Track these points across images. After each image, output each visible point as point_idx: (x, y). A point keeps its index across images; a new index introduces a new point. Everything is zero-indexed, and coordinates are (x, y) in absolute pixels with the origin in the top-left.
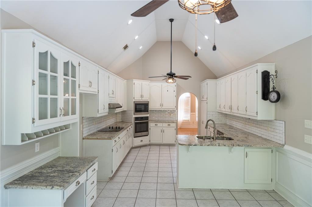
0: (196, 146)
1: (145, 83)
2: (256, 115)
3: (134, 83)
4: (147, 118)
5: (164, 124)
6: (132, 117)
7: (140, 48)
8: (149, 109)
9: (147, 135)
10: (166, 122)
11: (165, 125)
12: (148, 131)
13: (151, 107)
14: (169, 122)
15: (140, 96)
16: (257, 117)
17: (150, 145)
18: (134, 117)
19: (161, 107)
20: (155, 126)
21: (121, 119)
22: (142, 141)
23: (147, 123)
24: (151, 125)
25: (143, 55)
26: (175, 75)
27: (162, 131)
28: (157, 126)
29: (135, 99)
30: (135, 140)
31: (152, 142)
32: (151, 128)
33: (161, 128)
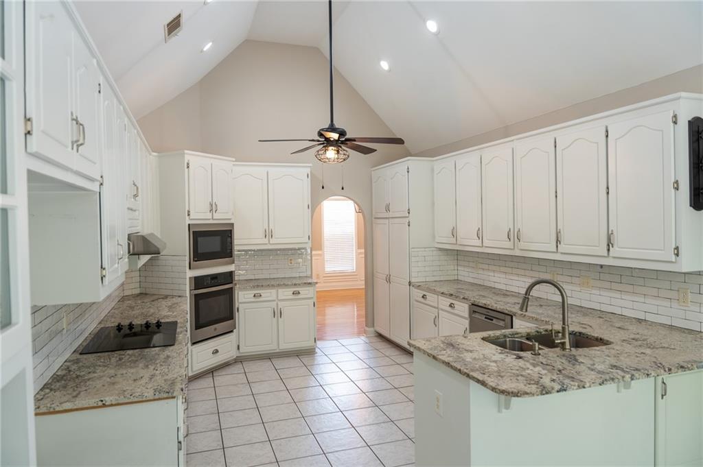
0: (565, 390)
1: (220, 165)
2: (673, 258)
3: (188, 164)
4: (229, 277)
5: (280, 290)
6: (186, 278)
7: (205, 49)
8: (236, 248)
9: (232, 331)
10: (286, 286)
11: (286, 293)
12: (232, 318)
13: (240, 241)
14: (295, 285)
15: (209, 205)
16: (675, 262)
17: (238, 360)
18: (190, 278)
19: (266, 241)
20: (253, 300)
21: (138, 285)
22: (216, 352)
23: (230, 293)
24: (242, 297)
25: (202, 80)
26: (347, 137)
27: (277, 314)
28: (261, 299)
29: (192, 217)
30: (194, 353)
31: (245, 350)
32: (242, 307)
33: (273, 305)
